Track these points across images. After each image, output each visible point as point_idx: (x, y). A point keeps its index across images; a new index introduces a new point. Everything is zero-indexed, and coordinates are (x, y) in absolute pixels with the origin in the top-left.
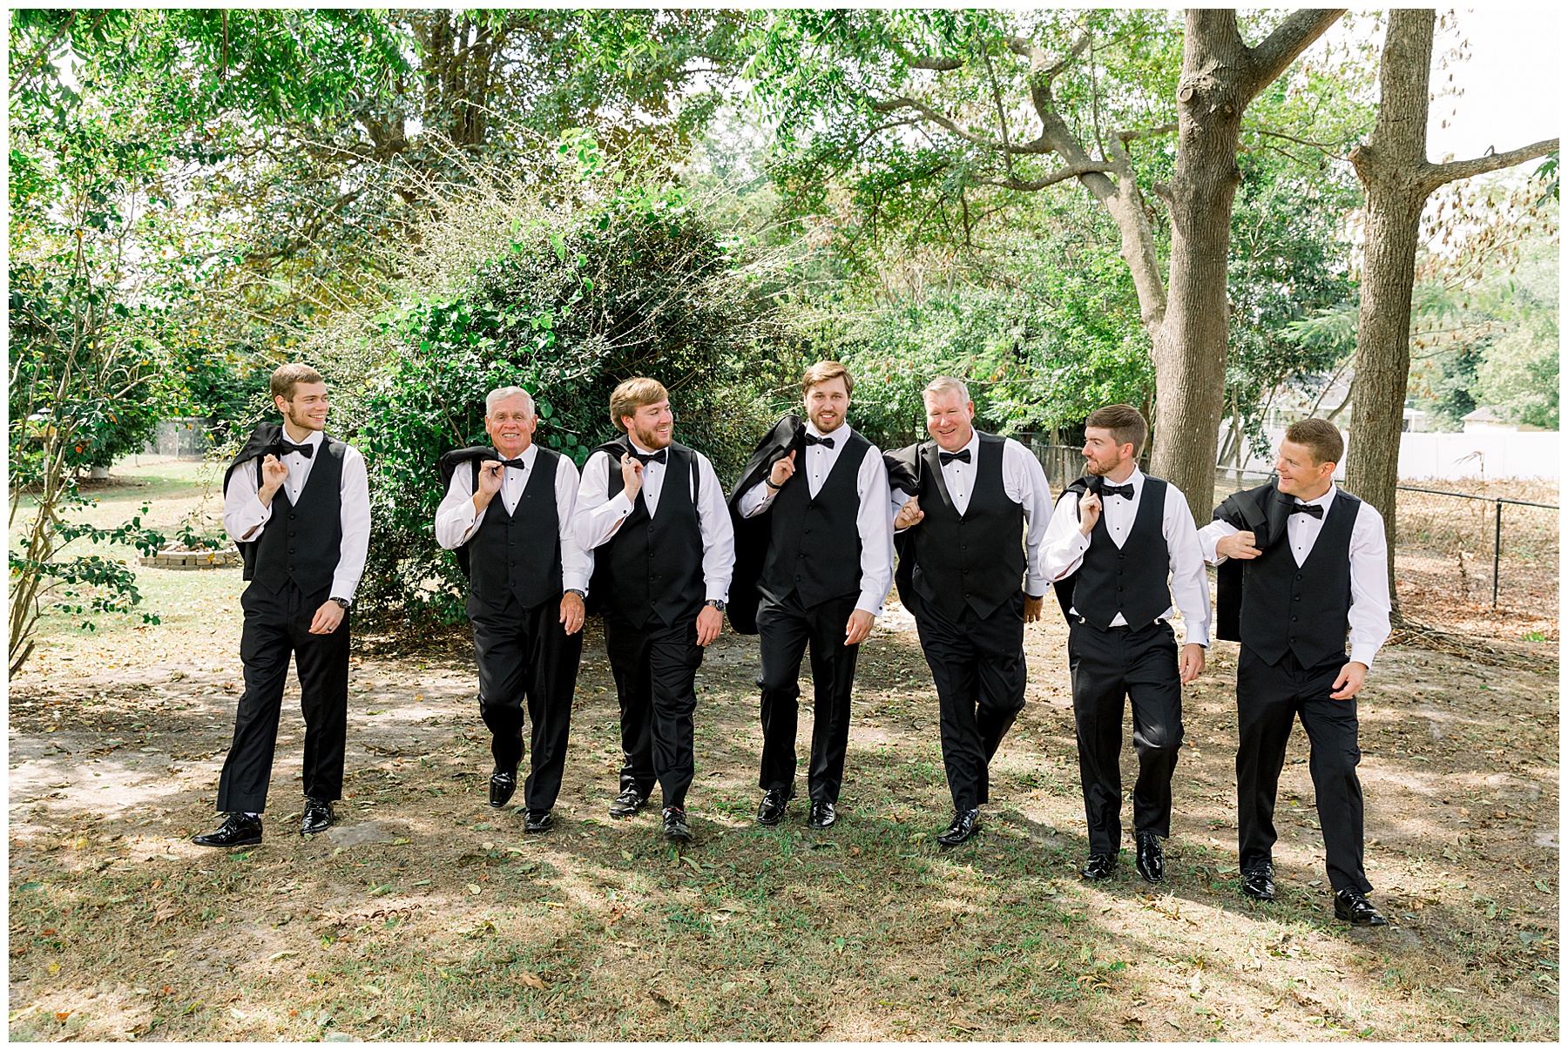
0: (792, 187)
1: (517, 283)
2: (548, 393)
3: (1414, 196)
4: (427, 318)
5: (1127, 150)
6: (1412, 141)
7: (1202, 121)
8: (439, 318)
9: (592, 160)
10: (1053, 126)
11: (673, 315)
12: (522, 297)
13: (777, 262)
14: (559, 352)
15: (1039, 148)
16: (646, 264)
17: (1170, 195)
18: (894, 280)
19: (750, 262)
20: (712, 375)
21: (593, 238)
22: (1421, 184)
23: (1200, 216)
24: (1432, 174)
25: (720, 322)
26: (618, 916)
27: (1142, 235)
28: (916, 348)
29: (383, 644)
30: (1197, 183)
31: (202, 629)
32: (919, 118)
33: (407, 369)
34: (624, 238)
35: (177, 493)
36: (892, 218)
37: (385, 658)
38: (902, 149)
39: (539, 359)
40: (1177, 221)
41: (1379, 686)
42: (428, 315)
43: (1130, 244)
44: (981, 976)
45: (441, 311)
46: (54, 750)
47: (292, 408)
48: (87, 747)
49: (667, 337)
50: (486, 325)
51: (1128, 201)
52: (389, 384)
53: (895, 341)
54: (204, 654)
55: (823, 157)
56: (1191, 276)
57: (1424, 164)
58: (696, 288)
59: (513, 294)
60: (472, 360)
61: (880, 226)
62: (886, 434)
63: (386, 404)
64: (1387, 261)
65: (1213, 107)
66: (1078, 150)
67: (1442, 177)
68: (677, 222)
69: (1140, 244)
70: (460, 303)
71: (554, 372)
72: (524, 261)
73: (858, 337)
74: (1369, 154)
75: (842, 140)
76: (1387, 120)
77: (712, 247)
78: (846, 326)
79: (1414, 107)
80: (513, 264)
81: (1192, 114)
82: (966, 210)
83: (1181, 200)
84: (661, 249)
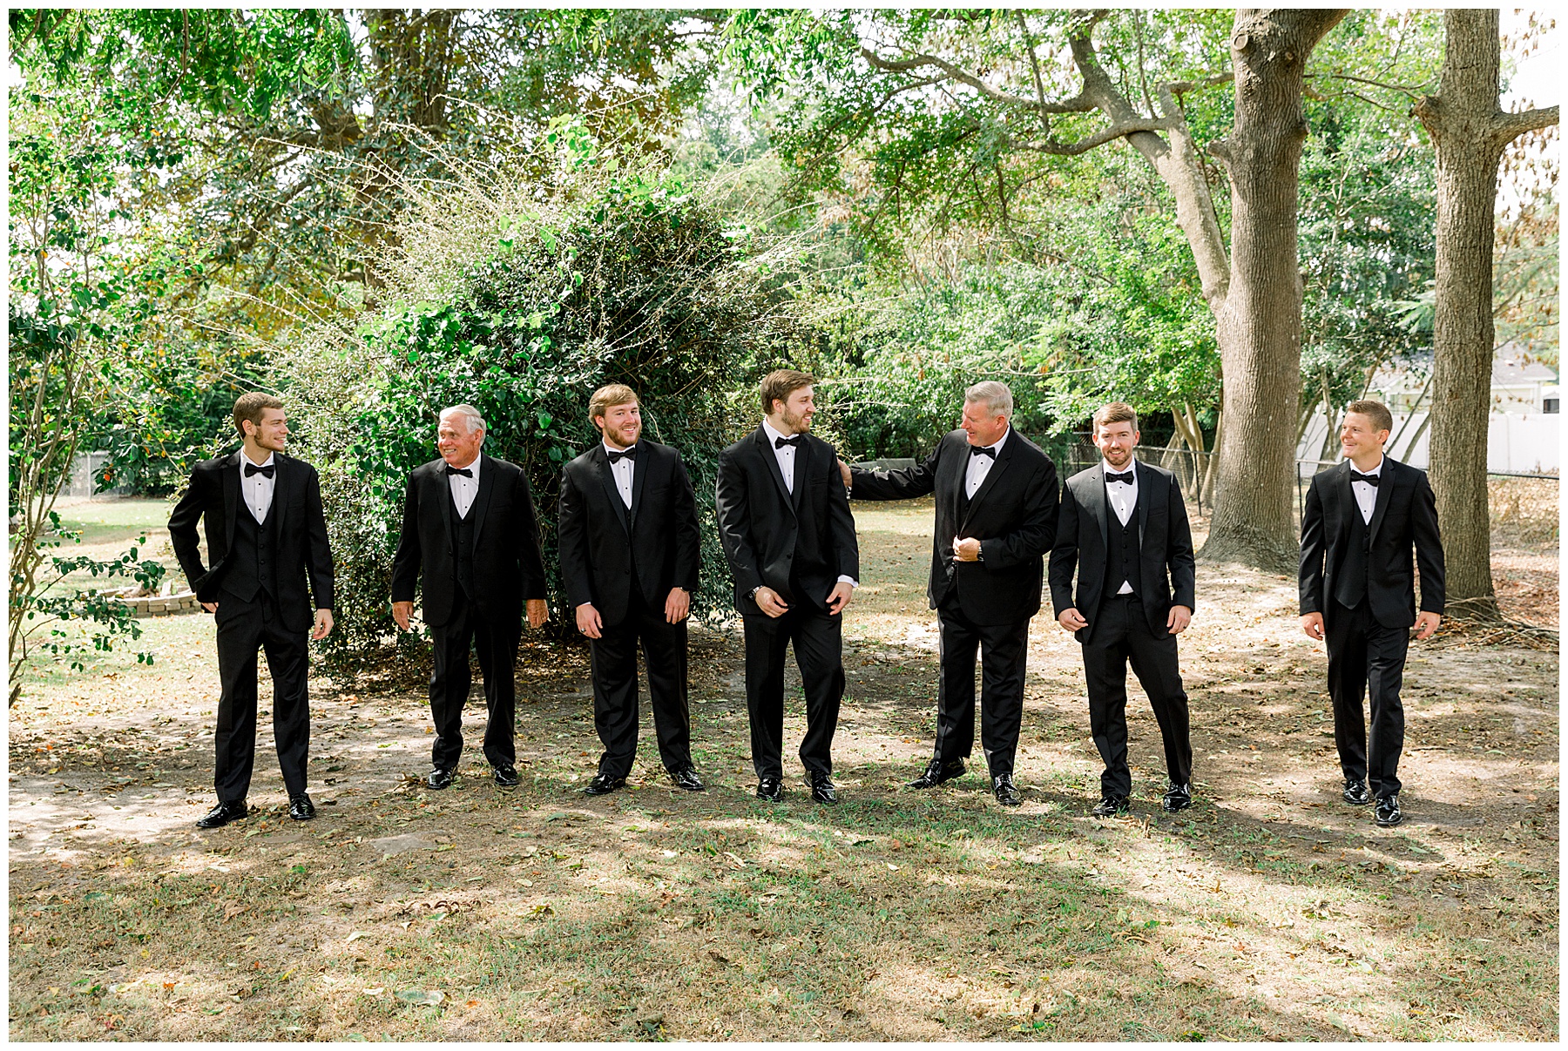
0: (801, 162)
1: (509, 286)
2: (546, 402)
3: (1488, 149)
4: (415, 327)
5: (1181, 103)
6: (1483, 90)
7: (1260, 70)
8: (427, 328)
9: (585, 148)
10: (1095, 80)
11: (679, 314)
12: (515, 300)
13: (788, 252)
14: (557, 358)
15: (1080, 106)
16: (648, 258)
17: (1227, 155)
18: (922, 259)
19: (760, 252)
20: (723, 377)
21: (587, 232)
22: (1495, 136)
23: (1262, 178)
24: (1507, 124)
25: (729, 319)
26: (668, 900)
27: (1200, 201)
28: (953, 337)
29: (377, 682)
30: (1257, 140)
31: (177, 675)
32: (942, 77)
33: (395, 382)
34: (622, 232)
35: (102, 538)
36: (918, 191)
37: (382, 696)
38: (924, 111)
39: (536, 367)
40: (1237, 183)
41: (1466, 685)
42: (415, 325)
43: (1187, 211)
44: (1019, 935)
45: (429, 319)
46: (63, 789)
47: (259, 431)
48: (96, 784)
49: (672, 337)
50: (477, 331)
51: (1182, 163)
52: (377, 399)
53: (929, 328)
54: (186, 699)
55: (834, 125)
56: (1256, 244)
57: (1499, 114)
58: (701, 283)
59: (504, 298)
60: (464, 370)
61: (905, 201)
62: (920, 440)
63: (374, 420)
64: (1462, 222)
65: (1272, 55)
66: (1124, 107)
67: (1518, 128)
68: (678, 212)
69: (1197, 211)
70: (449, 310)
71: (551, 378)
72: (515, 261)
73: (883, 328)
74: (1437, 106)
75: (856, 105)
76: (1455, 68)
77: (717, 237)
78: (869, 315)
79: (1483, 53)
80: (504, 265)
81: (1249, 64)
82: (1001, 179)
83: (1240, 160)
84: (662, 241)
